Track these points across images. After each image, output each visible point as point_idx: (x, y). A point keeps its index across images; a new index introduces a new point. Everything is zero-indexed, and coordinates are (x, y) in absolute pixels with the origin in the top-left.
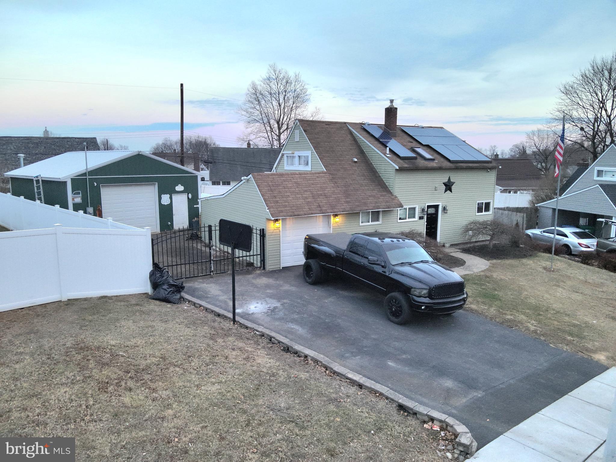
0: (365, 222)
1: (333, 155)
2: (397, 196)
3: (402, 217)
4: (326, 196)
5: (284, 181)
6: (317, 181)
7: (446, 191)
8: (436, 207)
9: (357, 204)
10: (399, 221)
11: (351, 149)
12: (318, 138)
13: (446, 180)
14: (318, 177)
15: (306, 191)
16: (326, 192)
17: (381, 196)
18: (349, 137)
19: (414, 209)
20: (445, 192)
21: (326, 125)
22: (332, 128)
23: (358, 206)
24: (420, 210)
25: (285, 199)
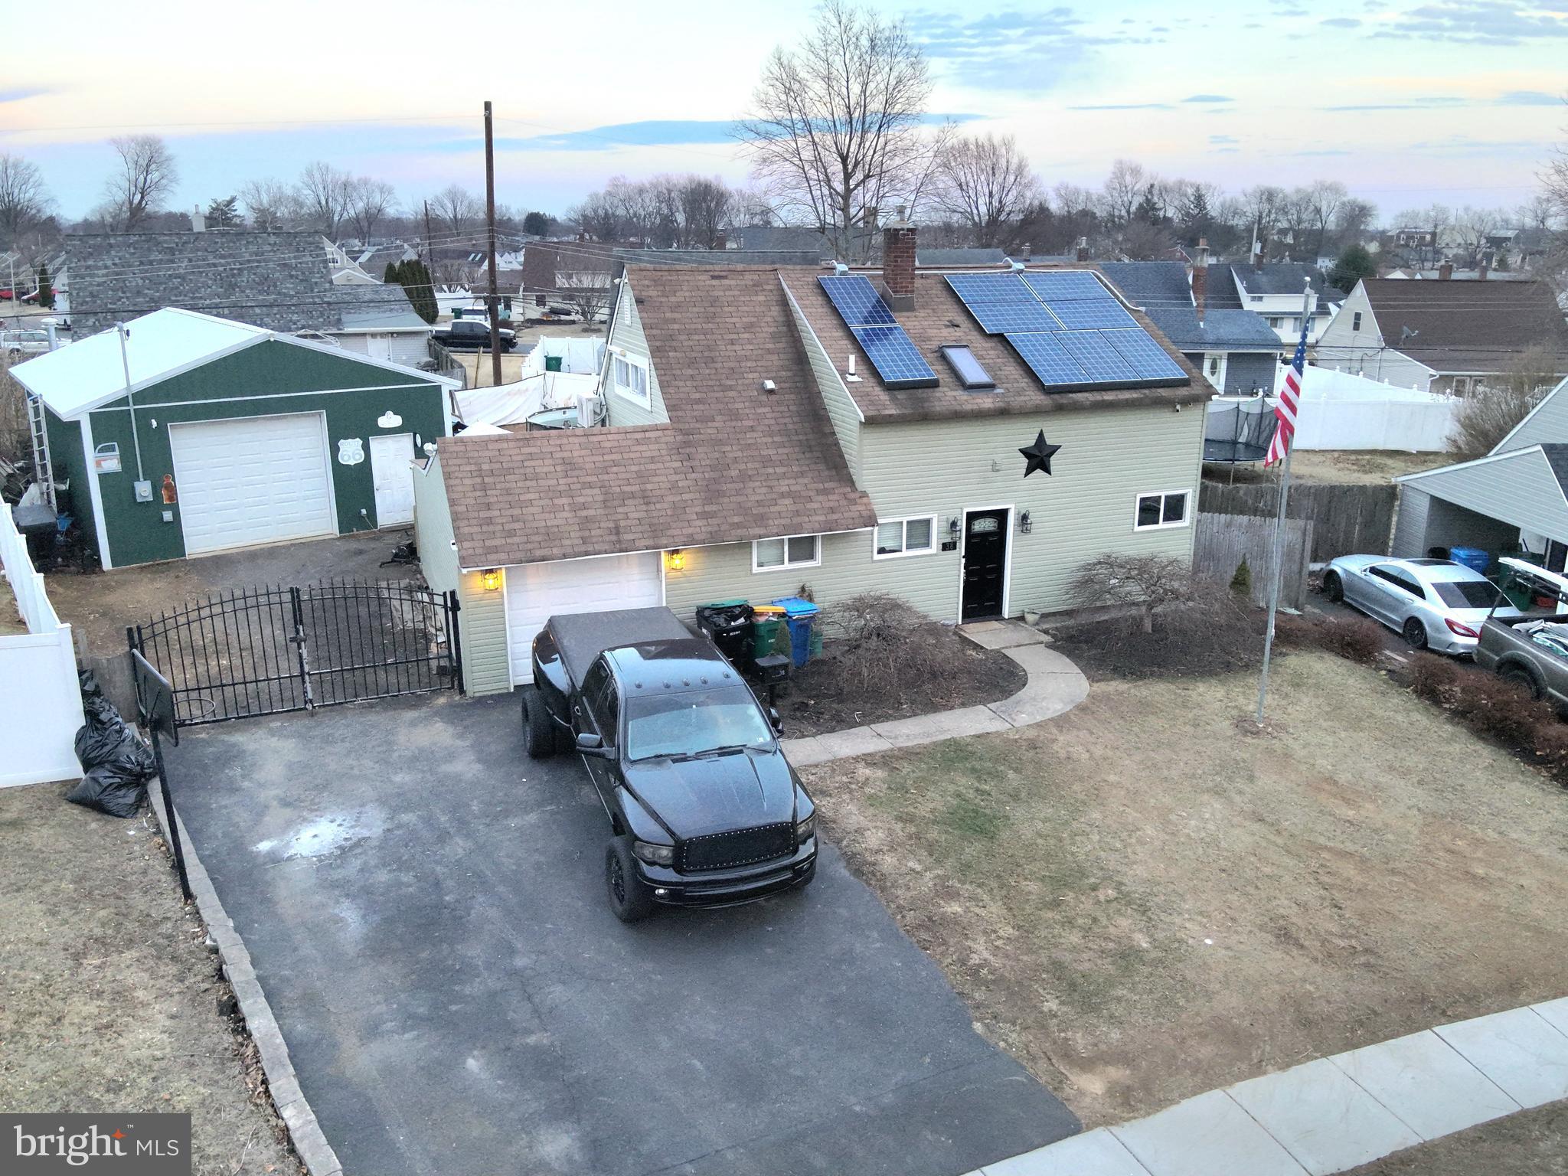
0: (769, 563)
1: (707, 371)
2: (869, 490)
3: (889, 544)
4: (646, 499)
5: (531, 457)
6: (632, 455)
7: (1029, 470)
8: (1001, 516)
9: (736, 519)
10: (877, 557)
11: (769, 352)
12: (674, 321)
13: (1030, 441)
14: (638, 442)
15: (590, 486)
16: (649, 486)
17: (818, 492)
18: (776, 311)
19: (927, 523)
20: (1026, 475)
21: (713, 277)
22: (730, 288)
23: (738, 525)
24: (946, 526)
25: (517, 512)
